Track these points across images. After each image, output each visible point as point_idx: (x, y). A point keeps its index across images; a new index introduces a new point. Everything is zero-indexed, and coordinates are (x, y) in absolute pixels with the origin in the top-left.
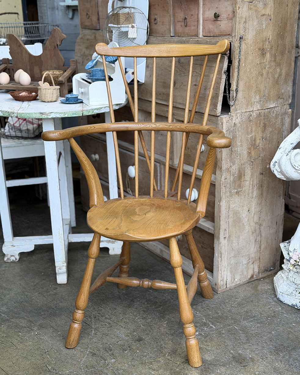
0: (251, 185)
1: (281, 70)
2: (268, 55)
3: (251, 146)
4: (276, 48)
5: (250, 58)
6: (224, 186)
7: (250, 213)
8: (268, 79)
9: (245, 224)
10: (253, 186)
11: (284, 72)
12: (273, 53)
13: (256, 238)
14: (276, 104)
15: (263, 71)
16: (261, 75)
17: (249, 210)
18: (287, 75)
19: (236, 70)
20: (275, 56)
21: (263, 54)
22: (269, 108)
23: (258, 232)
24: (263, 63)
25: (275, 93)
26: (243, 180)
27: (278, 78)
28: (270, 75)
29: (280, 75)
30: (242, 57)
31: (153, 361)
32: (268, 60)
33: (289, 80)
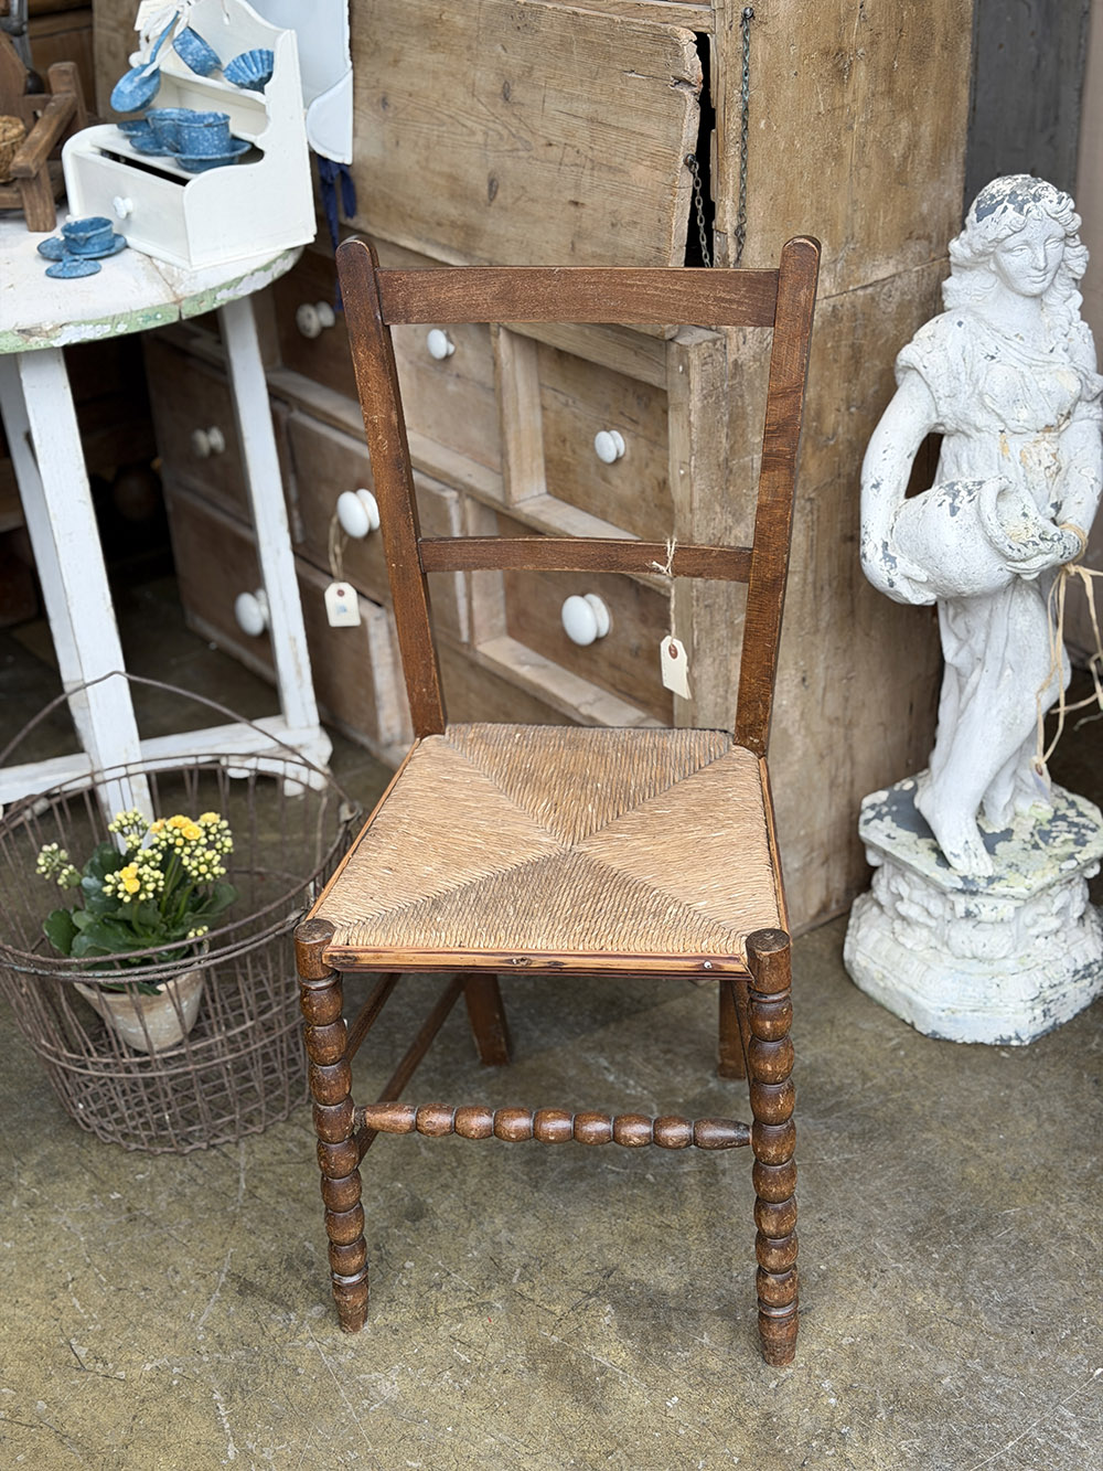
0: (809, 588)
1: (916, 125)
2: (861, 73)
3: (806, 441)
4: (894, 41)
5: (789, 92)
6: (706, 606)
7: (807, 687)
8: (863, 171)
9: (791, 731)
10: (818, 585)
11: (926, 130)
12: (882, 64)
13: (833, 772)
14: (898, 262)
15: (843, 139)
16: (835, 159)
17: (804, 680)
18: (942, 141)
19: (734, 151)
20: (890, 73)
21: (841, 74)
22: (871, 285)
23: (840, 751)
24: (842, 107)
25: (891, 221)
27: (905, 157)
28: (871, 151)
29: (913, 145)
30: (758, 96)
31: (465, 1304)
32: (860, 95)
33: (949, 160)
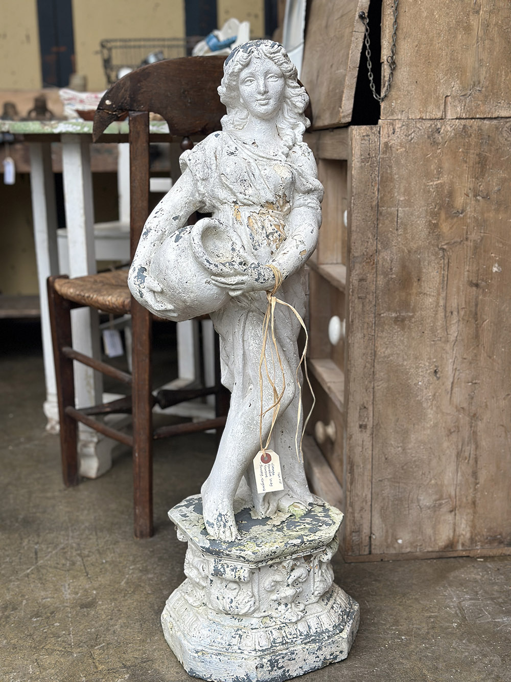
0: (441, 309)
3: (440, 209)
6: (359, 298)
7: (438, 378)
8: (488, 42)
9: (425, 405)
10: (448, 310)
13: (460, 447)
15: (471, 18)
16: (464, 29)
17: (436, 372)
19: (389, 11)
22: (495, 118)
23: (466, 432)
26: (414, 291)
28: (494, 31)
